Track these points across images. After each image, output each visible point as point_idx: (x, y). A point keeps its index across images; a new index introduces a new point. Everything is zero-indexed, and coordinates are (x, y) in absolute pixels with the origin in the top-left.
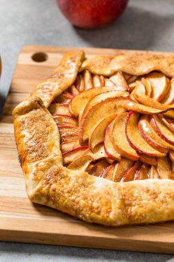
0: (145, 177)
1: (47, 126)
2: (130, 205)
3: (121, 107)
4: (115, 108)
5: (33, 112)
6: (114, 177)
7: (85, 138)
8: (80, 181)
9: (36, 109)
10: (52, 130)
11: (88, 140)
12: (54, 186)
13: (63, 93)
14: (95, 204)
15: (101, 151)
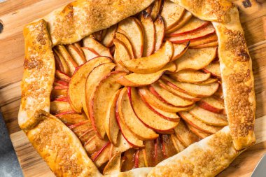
0: (174, 152)
1: (64, 137)
3: (115, 82)
4: (111, 86)
5: (42, 125)
6: (146, 162)
7: (103, 134)
9: (42, 120)
10: (70, 139)
11: (106, 135)
13: (54, 85)
15: (123, 141)
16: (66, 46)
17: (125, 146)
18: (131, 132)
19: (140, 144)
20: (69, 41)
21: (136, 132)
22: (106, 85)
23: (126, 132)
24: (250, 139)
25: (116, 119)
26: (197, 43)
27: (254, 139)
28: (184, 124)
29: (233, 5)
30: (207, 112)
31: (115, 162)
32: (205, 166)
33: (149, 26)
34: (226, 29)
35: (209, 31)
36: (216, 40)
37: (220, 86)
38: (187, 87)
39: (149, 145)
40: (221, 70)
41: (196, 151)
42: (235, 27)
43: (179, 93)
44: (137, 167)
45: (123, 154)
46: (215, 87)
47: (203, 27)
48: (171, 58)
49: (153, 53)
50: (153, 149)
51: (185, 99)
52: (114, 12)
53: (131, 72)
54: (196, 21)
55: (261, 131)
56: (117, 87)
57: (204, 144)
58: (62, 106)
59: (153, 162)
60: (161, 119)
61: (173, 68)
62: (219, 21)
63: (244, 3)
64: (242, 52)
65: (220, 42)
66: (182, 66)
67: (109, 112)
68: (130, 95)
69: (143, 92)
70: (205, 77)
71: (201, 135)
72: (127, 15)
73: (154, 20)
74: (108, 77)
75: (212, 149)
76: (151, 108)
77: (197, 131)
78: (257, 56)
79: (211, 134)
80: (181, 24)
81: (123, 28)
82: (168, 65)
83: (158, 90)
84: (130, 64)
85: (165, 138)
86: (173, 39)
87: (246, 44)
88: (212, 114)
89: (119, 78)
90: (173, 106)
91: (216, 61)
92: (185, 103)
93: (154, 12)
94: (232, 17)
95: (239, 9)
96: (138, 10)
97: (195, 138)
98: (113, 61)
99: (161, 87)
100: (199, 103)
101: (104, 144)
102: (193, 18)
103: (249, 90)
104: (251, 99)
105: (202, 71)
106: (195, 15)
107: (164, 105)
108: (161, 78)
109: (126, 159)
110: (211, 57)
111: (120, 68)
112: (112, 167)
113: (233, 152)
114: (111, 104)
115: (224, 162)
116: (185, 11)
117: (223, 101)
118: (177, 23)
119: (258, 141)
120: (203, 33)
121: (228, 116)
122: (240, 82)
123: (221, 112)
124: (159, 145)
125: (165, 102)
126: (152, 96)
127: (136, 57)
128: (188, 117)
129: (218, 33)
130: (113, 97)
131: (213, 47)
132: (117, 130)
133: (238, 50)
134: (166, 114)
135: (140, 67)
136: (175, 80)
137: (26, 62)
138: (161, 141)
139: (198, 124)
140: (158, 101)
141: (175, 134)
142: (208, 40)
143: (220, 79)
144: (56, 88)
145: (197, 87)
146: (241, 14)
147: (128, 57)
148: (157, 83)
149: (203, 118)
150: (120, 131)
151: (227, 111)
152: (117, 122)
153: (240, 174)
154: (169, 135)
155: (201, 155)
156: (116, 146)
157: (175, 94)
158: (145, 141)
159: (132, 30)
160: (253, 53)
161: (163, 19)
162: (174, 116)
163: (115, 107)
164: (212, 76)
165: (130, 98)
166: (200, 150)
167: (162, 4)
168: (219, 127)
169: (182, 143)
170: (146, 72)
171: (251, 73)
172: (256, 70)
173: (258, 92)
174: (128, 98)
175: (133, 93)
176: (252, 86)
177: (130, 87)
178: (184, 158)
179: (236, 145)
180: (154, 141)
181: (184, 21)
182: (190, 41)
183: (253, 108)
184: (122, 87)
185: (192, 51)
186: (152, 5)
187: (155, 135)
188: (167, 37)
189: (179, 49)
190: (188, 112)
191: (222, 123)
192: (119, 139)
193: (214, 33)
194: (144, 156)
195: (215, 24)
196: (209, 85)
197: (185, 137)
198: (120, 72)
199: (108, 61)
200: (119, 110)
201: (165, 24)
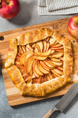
0: (47, 80)
1: (17, 72)
2: (46, 91)
3: (33, 58)
4: (32, 59)
5: (11, 67)
6: (39, 82)
7: (28, 72)
8: (32, 87)
9: (12, 66)
10: (19, 72)
11: (29, 73)
12: (26, 92)
13: (16, 57)
14: (38, 93)
15: (33, 75)
16: (21, 46)
17: (34, 77)
18: (36, 73)
19: (38, 76)
20: (22, 45)
21: (37, 73)
22: (31, 59)
23: (35, 73)
24: (69, 80)
25: (32, 69)
26: (58, 50)
27: (70, 80)
28: (51, 73)
29: (70, 41)
30: (58, 70)
31: (30, 81)
32: (55, 85)
33: (45, 44)
34: (67, 48)
35: (62, 48)
36: (64, 50)
37: (63, 63)
38: (53, 62)
39: (40, 77)
40: (64, 59)
41: (53, 81)
42: (70, 48)
43: (51, 64)
44: (36, 83)
45: (33, 79)
46: (61, 64)
47: (60, 46)
48: (50, 54)
49: (45, 51)
50: (41, 79)
51: (52, 66)
52: (36, 39)
53: (38, 56)
54: (58, 44)
55: (73, 78)
56: (34, 59)
57: (56, 79)
58: (18, 63)
59: (41, 82)
60: (45, 70)
61: (50, 57)
62: (65, 45)
63: (73, 41)
64: (71, 55)
65: (64, 51)
66: (53, 56)
67: (30, 66)
68: (37, 62)
69: (41, 62)
70: (59, 60)
71: (56, 77)
72: (39, 40)
73: (47, 42)
74: (32, 56)
75: (58, 81)
76: (42, 67)
77: (55, 75)
78: (75, 57)
79: (58, 77)
80: (54, 44)
81: (38, 43)
82: (49, 55)
83: (45, 62)
84: (38, 53)
85: (45, 76)
86: (52, 49)
87: (72, 53)
88: (60, 71)
89: (35, 57)
90: (49, 67)
91: (63, 56)
92: (52, 67)
93: (47, 40)
94: (69, 44)
95: (71, 43)
96: (43, 39)
97: (54, 77)
98: (34, 52)
99: (46, 61)
100: (56, 67)
101: (28, 75)
102: (58, 43)
103: (71, 66)
104: (71, 68)
105: (58, 58)
106: (59, 42)
107: (46, 67)
108: (46, 59)
109: (34, 80)
110: (61, 55)
111: (35, 54)
112: (29, 82)
113: (64, 83)
114: (31, 64)
115: (61, 85)
116: (56, 41)
117: (63, 68)
118: (53, 44)
119: (72, 81)
120: (60, 48)
121: (64, 72)
122: (69, 63)
123: (62, 71)
124: (43, 78)
125: (47, 66)
126: (43, 63)
127: (40, 52)
128: (53, 71)
129: (64, 49)
130: (33, 62)
131: (62, 52)
132: (32, 72)
133: (69, 54)
134: (47, 69)
135: (41, 55)
136: (50, 60)
137: (9, 49)
138: (44, 77)
139: (55, 73)
140: (45, 65)
141: (48, 75)
142: (61, 50)
143: (63, 62)
144: (17, 57)
145: (56, 63)
146: (72, 44)
147: (38, 52)
148: (45, 60)
149: (57, 72)
150: (33, 72)
151: (64, 71)
152: (33, 69)
153: (65, 90)
154: (47, 75)
155: (55, 82)
156: (31, 76)
157: (50, 64)
158: (40, 76)
159: (40, 44)
160: (73, 56)
161: (49, 42)
162: (49, 70)
163: (33, 65)
164: (61, 60)
165: (37, 63)
166: (55, 81)
167: (50, 38)
168: (61, 75)
169: (50, 78)
170: (42, 56)
171: (72, 61)
172: (74, 60)
173: (73, 67)
174: (36, 63)
175: (38, 62)
176: (72, 65)
177: (38, 60)
178: (50, 82)
179: (65, 81)
180: (42, 76)
181: (55, 44)
182: (56, 49)
183: (71, 71)
184: (35, 60)
185: (56, 53)
186: (47, 38)
187: (43, 75)
188: (50, 48)
189: (53, 51)
190: (53, 69)
191: (62, 74)
192: (32, 74)
193: (63, 49)
194: (39, 80)
195: (64, 46)
196: (60, 63)
197: (51, 77)
198: (35, 55)
199: (32, 52)
200: (33, 66)
201: (50, 44)
